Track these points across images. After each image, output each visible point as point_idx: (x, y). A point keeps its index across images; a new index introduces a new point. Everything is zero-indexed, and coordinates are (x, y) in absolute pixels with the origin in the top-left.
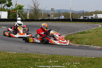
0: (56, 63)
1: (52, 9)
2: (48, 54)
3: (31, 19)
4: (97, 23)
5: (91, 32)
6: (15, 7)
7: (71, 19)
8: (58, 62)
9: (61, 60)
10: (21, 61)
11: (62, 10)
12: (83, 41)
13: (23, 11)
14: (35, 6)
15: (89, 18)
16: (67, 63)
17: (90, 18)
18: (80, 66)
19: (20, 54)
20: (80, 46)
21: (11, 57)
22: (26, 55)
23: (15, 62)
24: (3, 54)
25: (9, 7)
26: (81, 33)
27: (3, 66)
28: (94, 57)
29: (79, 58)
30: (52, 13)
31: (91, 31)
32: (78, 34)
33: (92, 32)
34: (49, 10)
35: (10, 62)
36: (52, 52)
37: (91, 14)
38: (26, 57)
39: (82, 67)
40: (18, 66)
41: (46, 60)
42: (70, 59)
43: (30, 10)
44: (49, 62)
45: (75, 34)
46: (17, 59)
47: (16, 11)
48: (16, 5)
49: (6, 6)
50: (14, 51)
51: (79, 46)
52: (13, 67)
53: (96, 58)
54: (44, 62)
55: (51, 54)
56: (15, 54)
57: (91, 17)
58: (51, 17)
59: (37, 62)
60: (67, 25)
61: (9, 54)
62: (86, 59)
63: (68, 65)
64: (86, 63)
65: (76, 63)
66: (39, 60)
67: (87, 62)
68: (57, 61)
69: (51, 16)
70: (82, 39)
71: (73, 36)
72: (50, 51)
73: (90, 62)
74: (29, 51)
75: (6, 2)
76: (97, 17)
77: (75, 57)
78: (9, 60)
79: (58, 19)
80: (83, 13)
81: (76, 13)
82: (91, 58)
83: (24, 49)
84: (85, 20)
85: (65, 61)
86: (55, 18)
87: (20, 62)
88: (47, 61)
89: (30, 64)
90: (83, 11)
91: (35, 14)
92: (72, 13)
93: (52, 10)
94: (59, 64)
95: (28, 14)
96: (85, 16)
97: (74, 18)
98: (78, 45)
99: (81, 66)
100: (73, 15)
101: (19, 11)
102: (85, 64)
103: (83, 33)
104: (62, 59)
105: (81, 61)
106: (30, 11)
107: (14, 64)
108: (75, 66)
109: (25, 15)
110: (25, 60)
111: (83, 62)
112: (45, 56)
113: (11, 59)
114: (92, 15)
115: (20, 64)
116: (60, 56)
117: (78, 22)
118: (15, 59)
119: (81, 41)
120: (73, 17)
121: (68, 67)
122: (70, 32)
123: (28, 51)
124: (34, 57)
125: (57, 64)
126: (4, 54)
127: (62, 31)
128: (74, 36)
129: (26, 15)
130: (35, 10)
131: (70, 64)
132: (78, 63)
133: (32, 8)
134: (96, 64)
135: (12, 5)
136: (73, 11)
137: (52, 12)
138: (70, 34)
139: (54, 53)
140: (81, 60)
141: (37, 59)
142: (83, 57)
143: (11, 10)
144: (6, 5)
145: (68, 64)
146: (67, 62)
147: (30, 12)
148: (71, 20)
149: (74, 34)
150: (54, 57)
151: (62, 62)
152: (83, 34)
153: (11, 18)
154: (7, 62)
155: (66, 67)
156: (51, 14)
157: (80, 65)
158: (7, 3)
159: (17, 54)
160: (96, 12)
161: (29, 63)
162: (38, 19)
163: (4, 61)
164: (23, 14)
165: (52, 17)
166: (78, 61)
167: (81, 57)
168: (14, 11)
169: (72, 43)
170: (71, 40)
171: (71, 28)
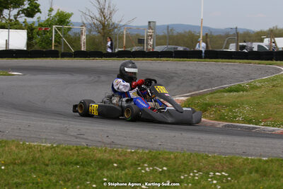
0: (161, 173)
1: (149, 22)
2: (139, 148)
3: (92, 50)
4: (275, 62)
5: (257, 87)
6: (48, 17)
8: (168, 171)
10: (64, 167)
14: (104, 16)
15: (252, 48)
17: (255, 49)
18: (228, 181)
20: (228, 126)
22: (77, 150)
24: (14, 148)
26: (230, 90)
28: (268, 157)
29: (225, 159)
30: (151, 36)
31: (258, 84)
32: (221, 92)
33: (260, 87)
35: (35, 170)
36: (151, 142)
37: (259, 36)
38: (78, 156)
39: (233, 185)
41: (135, 165)
43: (91, 25)
44: (143, 171)
46: (54, 162)
47: (50, 29)
49: (23, 15)
50: (44, 140)
51: (225, 126)
53: (271, 161)
54: (129, 171)
55: (147, 148)
56: (48, 148)
58: (147, 46)
60: (191, 68)
61: (30, 148)
62: (246, 162)
63: (196, 178)
64: (246, 173)
65: (217, 174)
66: (115, 165)
67: (247, 170)
68: (165, 168)
69: (147, 44)
70: (234, 105)
71: (208, 99)
72: (145, 141)
73: (257, 171)
74: (86, 139)
75: (23, 4)
76: (276, 45)
77: (214, 157)
80: (237, 33)
81: (215, 34)
82: (260, 160)
83: (72, 134)
85: (186, 168)
86: (158, 49)
88: (137, 168)
90: (236, 28)
91: (103, 36)
92: (207, 34)
93: (150, 27)
94: (170, 176)
95: (84, 38)
96: (241, 44)
97: (210, 49)
98: (222, 124)
99: (230, 181)
100: (208, 40)
101: (59, 29)
102: (242, 177)
103: (237, 91)
104: (179, 162)
105: (230, 168)
106: (89, 27)
108: (215, 182)
109: (76, 39)
111: (236, 171)
112: (132, 153)
114: (262, 41)
116: (172, 155)
117: (222, 58)
118: (47, 162)
119: (232, 111)
120: (209, 46)
121: (196, 183)
122: (199, 88)
123: (82, 138)
124: (100, 155)
125: (165, 176)
126: (17, 147)
127: (178, 86)
128: (212, 98)
129: (79, 39)
130: (103, 25)
131: (202, 177)
132: (223, 173)
133: (95, 21)
134: (273, 176)
135: (39, 11)
136: (209, 29)
137: (151, 31)
138: (200, 94)
139: (155, 146)
140: (232, 164)
142: (237, 156)
143: (36, 25)
145: (195, 176)
146: (191, 170)
149: (211, 93)
150: (156, 158)
151: (180, 169)
152: (235, 93)
154: (25, 171)
155: (190, 185)
156: (148, 36)
157: (229, 179)
158: (26, 6)
159: (54, 148)
160: (271, 31)
161: (88, 174)
164: (69, 35)
165: (150, 45)
166: (223, 167)
167: (231, 156)
168: (44, 28)
169: (205, 117)
170: (203, 110)
171: (204, 77)
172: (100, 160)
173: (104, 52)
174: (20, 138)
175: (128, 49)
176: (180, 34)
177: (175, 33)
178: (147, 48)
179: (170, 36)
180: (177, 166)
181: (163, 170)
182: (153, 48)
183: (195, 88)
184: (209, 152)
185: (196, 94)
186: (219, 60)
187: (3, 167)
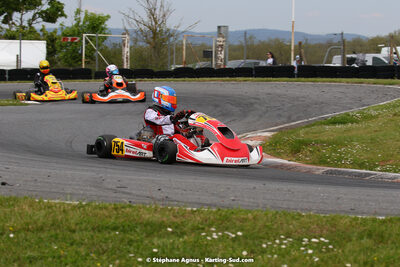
0: (234, 240)
1: (219, 27)
2: (203, 205)
3: (139, 68)
4: (396, 80)
5: (372, 117)
6: (75, 23)
8: (244, 236)
9: (254, 229)
10: (97, 234)
11: (260, 30)
12: (340, 153)
13: (105, 38)
14: (155, 19)
15: (364, 62)
16: (277, 241)
17: (370, 63)
18: (328, 250)
19: (96, 208)
20: (331, 172)
21: (60, 217)
22: (116, 209)
23: (77, 236)
24: (26, 208)
25: (54, 21)
26: (334, 122)
27: (29, 253)
28: (386, 215)
29: (325, 219)
30: (221, 46)
31: (374, 113)
32: (321, 124)
33: (376, 117)
34: (208, 34)
35: (56, 238)
36: (222, 197)
37: (374, 45)
38: (116, 218)
39: (336, 256)
40: (87, 255)
41: (197, 229)
42: (289, 224)
43: (136, 32)
44: (209, 238)
45: (309, 125)
46: (83, 226)
47: (79, 39)
48: (78, 12)
49: (40, 19)
50: (69, 196)
51: (327, 172)
52: (66, 257)
53: (390, 220)
54: (189, 238)
55: (215, 205)
56: (74, 207)
58: (216, 61)
59: (160, 237)
60: (278, 91)
61: (50, 207)
62: (354, 223)
63: (284, 246)
64: (354, 239)
65: (314, 240)
66: (170, 230)
67: (356, 234)
68: (239, 233)
69: (217, 58)
70: (338, 143)
71: (302, 134)
72: (213, 194)
73: (370, 236)
74: (129, 194)
75: (40, 4)
76: (398, 57)
77: (309, 216)
78: (53, 232)
79: (242, 68)
80: (344, 41)
81: (313, 43)
82: (374, 220)
83: (110, 186)
84: (348, 72)
85: (270, 233)
86: (232, 64)
87: (92, 236)
88: (200, 234)
89: (135, 244)
90: (342, 34)
91: (154, 48)
92: (300, 43)
93: (220, 34)
94: (246, 244)
95: (126, 50)
96: (349, 56)
98: (321, 169)
99: (332, 250)
100: (302, 50)
101: (91, 38)
102: (349, 244)
103: (344, 123)
104: (260, 224)
105: (332, 232)
106: (134, 35)
107: (72, 244)
108: (310, 251)
109: (115, 53)
110: (115, 229)
111: (339, 237)
112: (193, 212)
113: (59, 226)
114: (378, 51)
115: (93, 244)
116: (250, 215)
117: (322, 77)
118: (73, 227)
119: (335, 151)
120: (305, 59)
121: (283, 254)
122: (290, 120)
123: (124, 193)
124: (148, 216)
125: (240, 245)
126: (31, 206)
127: (261, 116)
128: (307, 133)
129: (120, 52)
130: (154, 32)
131: (292, 245)
132: (322, 239)
133: (143, 27)
134: (393, 243)
135: (63, 15)
136: (304, 35)
137: (221, 39)
138: (291, 127)
139: (227, 202)
140: (334, 226)
141: (162, 226)
142: (342, 215)
143: (59, 33)
144: (41, 14)
145: (281, 244)
146: (277, 236)
147: (136, 41)
149: (307, 127)
150: (227, 218)
151: (261, 235)
152: (340, 126)
153: (60, 65)
154: (41, 240)
155: (276, 256)
156: (217, 47)
157: (330, 247)
158: (45, 6)
159: (83, 206)
160: (392, 37)
161: (130, 242)
162: (165, 69)
163: (30, 235)
164: (106, 47)
165: (220, 60)
166: (322, 231)
167: (333, 215)
168: (70, 38)
169: (298, 160)
170: (295, 150)
171: (296, 103)
172: (148, 224)
173: (156, 70)
174: (34, 193)
175: (190, 66)
176: (263, 43)
177: (256, 43)
178: (216, 64)
179: (250, 46)
180: (258, 227)
181: (237, 236)
182: (225, 64)
183: (284, 119)
184: (302, 210)
185: (286, 128)
186: (318, 79)
187: (12, 235)
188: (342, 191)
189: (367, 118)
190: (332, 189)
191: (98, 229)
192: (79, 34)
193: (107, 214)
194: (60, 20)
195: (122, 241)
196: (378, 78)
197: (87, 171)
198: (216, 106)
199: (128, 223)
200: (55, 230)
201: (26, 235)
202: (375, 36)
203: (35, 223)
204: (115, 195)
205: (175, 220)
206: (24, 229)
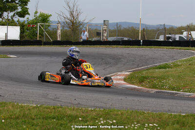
0: (112, 124)
1: (104, 21)
2: (97, 107)
3: (65, 40)
4: (190, 48)
5: (179, 65)
6: (34, 17)
7: (142, 41)
9: (121, 119)
10: (45, 121)
12: (163, 83)
13: (49, 26)
14: (73, 17)
15: (175, 38)
16: (133, 125)
17: (177, 39)
19: (44, 108)
20: (159, 92)
21: (27, 112)
22: (54, 109)
23: (35, 122)
24: (11, 108)
25: (24, 17)
26: (160, 68)
27: (12, 129)
28: (186, 113)
29: (156, 115)
30: (105, 30)
31: (179, 63)
32: (154, 68)
33: (181, 65)
34: (98, 24)
35: (25, 122)
36: (105, 103)
37: (180, 30)
38: (55, 113)
41: (94, 119)
42: (138, 117)
44: (99, 123)
45: (148, 69)
46: (38, 117)
47: (36, 25)
48: (36, 13)
49: (17, 16)
50: (31, 102)
51: (156, 92)
53: (188, 116)
54: (90, 123)
55: (102, 107)
56: (34, 107)
57: (180, 37)
58: (103, 37)
60: (133, 52)
61: (22, 107)
62: (170, 117)
63: (136, 128)
64: (170, 124)
65: (150, 125)
66: (80, 119)
67: (171, 122)
68: (114, 121)
69: (103, 35)
70: (162, 78)
71: (144, 73)
72: (101, 102)
73: (178, 123)
74: (60, 101)
75: (17, 9)
76: (191, 36)
77: (148, 113)
78: (23, 120)
79: (116, 41)
80: (165, 28)
81: (150, 29)
82: (180, 116)
83: (51, 98)
84: (167, 43)
85: (129, 121)
86: (110, 39)
87: (43, 122)
88: (95, 121)
89: (63, 126)
90: (164, 25)
91: (73, 30)
92: (144, 29)
93: (105, 24)
95: (59, 32)
96: (167, 36)
97: (146, 39)
98: (154, 91)
100: (145, 33)
101: (42, 26)
102: (168, 127)
103: (165, 68)
104: (124, 116)
105: (159, 121)
106: (63, 24)
107: (33, 125)
109: (54, 33)
110: (54, 118)
111: (163, 123)
112: (92, 111)
113: (26, 117)
114: (182, 33)
115: (43, 126)
116: (119, 112)
117: (154, 46)
118: (33, 117)
119: (160, 82)
120: (146, 37)
122: (138, 66)
123: (58, 101)
124: (70, 112)
126: (13, 107)
127: (124, 64)
128: (147, 73)
129: (56, 33)
130: (73, 23)
131: (140, 127)
132: (155, 124)
133: (67, 20)
134: (189, 126)
135: (28, 14)
136: (145, 25)
137: (105, 27)
138: (139, 70)
139: (108, 106)
140: (160, 118)
141: (76, 117)
142: (164, 113)
143: (26, 23)
144: (17, 13)
145: (135, 126)
146: (133, 123)
147: (63, 27)
148: (141, 43)
150: (108, 114)
151: (125, 122)
152: (163, 70)
153: (27, 38)
154: (18, 123)
156: (103, 30)
157: (159, 128)
158: (19, 9)
159: (38, 107)
160: (188, 26)
161: (61, 125)
162: (78, 41)
163: (12, 121)
164: (49, 30)
165: (105, 37)
166: (154, 120)
167: (160, 113)
168: (31, 25)
169: (142, 86)
170: (141, 81)
171: (142, 58)
172: (70, 116)
173: (73, 41)
174: (15, 101)
175: (90, 39)
176: (125, 29)
177: (122, 28)
178: (103, 39)
179: (119, 30)
180: (123, 118)
181: (113, 122)
182: (107, 39)
183: (136, 66)
184: (145, 110)
185: (137, 70)
186: (152, 47)
187: (3, 121)
188: (164, 101)
189: (176, 66)
190: (159, 100)
191: (46, 118)
192: (36, 23)
193: (50, 111)
194: (27, 16)
195: (57, 124)
196: (182, 46)
197: (40, 90)
198: (103, 59)
199: (60, 115)
200: (25, 118)
201: (10, 120)
202: (180, 26)
203: (15, 115)
204: (54, 102)
205: (83, 114)
206: (9, 118)
